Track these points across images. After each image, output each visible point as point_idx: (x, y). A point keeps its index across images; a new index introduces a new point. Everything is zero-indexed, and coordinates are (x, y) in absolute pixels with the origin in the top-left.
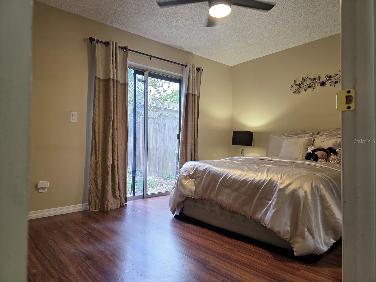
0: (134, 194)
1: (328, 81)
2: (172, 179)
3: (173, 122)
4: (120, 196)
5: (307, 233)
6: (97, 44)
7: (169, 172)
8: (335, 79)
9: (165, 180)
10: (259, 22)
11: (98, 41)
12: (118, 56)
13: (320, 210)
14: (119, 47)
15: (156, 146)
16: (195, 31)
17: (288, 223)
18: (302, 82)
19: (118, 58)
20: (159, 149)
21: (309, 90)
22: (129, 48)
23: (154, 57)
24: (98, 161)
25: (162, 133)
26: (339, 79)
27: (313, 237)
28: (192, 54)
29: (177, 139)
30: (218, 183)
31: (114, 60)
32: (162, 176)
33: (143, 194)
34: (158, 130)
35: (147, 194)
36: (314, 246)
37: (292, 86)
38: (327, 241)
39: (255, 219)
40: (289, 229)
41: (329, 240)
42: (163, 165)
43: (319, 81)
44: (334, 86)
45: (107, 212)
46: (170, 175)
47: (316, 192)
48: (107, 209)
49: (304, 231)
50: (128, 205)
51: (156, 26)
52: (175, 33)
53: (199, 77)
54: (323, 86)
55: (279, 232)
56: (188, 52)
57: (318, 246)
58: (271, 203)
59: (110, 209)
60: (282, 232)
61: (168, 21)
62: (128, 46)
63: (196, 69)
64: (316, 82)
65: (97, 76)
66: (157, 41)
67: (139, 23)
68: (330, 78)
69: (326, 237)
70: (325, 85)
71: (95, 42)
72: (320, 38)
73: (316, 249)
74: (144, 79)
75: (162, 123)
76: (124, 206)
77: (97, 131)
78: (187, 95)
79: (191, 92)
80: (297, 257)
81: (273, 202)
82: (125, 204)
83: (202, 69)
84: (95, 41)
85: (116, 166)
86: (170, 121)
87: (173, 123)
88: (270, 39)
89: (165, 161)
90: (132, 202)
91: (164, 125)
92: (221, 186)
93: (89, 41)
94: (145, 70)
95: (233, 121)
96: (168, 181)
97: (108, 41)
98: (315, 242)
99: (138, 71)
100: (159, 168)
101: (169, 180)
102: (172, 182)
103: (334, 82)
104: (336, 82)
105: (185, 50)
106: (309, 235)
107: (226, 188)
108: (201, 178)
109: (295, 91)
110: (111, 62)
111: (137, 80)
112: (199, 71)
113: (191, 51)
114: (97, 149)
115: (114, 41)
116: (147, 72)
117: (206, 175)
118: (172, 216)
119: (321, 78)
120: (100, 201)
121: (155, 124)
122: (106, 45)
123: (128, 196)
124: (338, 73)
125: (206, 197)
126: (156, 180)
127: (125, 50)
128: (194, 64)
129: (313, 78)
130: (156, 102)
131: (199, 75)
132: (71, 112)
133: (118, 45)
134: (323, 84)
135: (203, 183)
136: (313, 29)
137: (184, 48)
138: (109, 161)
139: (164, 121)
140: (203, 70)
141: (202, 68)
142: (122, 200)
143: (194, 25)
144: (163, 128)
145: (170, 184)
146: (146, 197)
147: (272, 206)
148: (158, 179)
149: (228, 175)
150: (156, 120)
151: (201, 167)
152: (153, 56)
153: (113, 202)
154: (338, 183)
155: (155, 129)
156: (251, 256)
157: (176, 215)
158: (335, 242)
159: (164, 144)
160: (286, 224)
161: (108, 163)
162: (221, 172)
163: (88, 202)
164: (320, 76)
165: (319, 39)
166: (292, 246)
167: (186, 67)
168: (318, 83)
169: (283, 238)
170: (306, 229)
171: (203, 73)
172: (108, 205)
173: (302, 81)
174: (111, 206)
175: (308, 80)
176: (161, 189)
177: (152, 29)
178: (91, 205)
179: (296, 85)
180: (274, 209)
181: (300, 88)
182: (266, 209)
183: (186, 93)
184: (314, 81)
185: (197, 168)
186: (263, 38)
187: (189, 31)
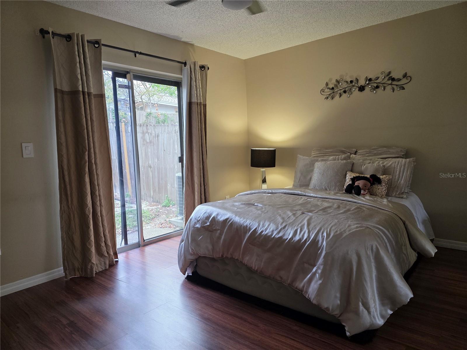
0: (126, 242)
1: (367, 85)
2: (173, 206)
3: (169, 131)
4: (108, 253)
5: (361, 308)
6: (53, 38)
7: (168, 197)
8: (376, 83)
9: (163, 206)
10: (284, 8)
11: (54, 34)
12: (88, 55)
13: (375, 276)
14: (88, 41)
15: (147, 163)
16: (197, 17)
17: (338, 295)
18: (336, 86)
19: (87, 58)
20: (152, 166)
21: (344, 95)
22: (102, 43)
23: (141, 53)
24: (71, 209)
25: (155, 146)
26: (381, 83)
27: (369, 312)
28: (192, 45)
29: (179, 162)
30: (244, 239)
31: (82, 63)
32: (158, 202)
33: (138, 241)
34: (148, 141)
35: (144, 241)
36: (370, 322)
37: (323, 91)
38: (384, 313)
39: (295, 287)
40: (339, 302)
41: (386, 311)
42: (159, 188)
43: (356, 85)
44: (375, 92)
45: (92, 277)
46: (169, 200)
47: (370, 253)
48: (92, 273)
49: (359, 306)
50: (119, 262)
51: (141, 10)
52: (169, 20)
53: (204, 78)
54: (361, 91)
55: (327, 308)
56: (188, 43)
57: (374, 322)
58: (316, 270)
59: (96, 272)
60: (331, 308)
61: (159, 4)
62: (101, 39)
63: (200, 67)
64: (354, 86)
65: (57, 87)
66: (142, 29)
67: (115, 6)
68: (371, 81)
69: (383, 308)
70: (364, 90)
71: (50, 36)
72: (359, 29)
73: (372, 324)
74: (128, 85)
75: (153, 132)
76: (115, 265)
77: (65, 167)
78: (190, 104)
79: (194, 100)
80: (349, 337)
81: (317, 269)
82: (115, 260)
83: (208, 67)
84: (50, 34)
85: (99, 214)
86: (165, 129)
87: (169, 133)
88: (297, 29)
89: (161, 182)
90: (124, 254)
91: (156, 135)
92: (249, 244)
93: (40, 34)
94: (128, 72)
95: (249, 133)
96: (168, 208)
97: (70, 33)
98: (370, 318)
99: (117, 74)
100: (154, 191)
101: (169, 206)
102: (173, 209)
103: (375, 86)
104: (377, 87)
105: (183, 40)
106: (364, 310)
107: (255, 246)
108: (220, 232)
109: (327, 97)
110: (78, 65)
111: (117, 87)
112: (203, 69)
113: (191, 42)
114: (69, 193)
115: (79, 33)
116: (132, 74)
117: (227, 227)
118: (183, 277)
119: (359, 81)
120: (80, 263)
121: (143, 133)
122: (67, 39)
123: (118, 246)
124: (380, 75)
125: (229, 256)
126: (152, 208)
127: (97, 46)
128: (196, 61)
129: (349, 80)
130: (141, 97)
131: (204, 75)
132: (22, 144)
133: (86, 39)
134: (362, 89)
135: (224, 239)
136: (351, 18)
137: (182, 38)
138: (87, 209)
139: (156, 129)
140: (208, 69)
141: (207, 65)
142: (111, 256)
143: (196, 10)
144: (155, 138)
145: (171, 214)
146: (143, 245)
147: (317, 274)
148: (153, 206)
149: (257, 231)
150: (145, 128)
151: (220, 216)
152: (138, 52)
153: (99, 262)
154: (390, 231)
155: (144, 140)
156: (294, 340)
157: (188, 276)
158: (392, 312)
159: (158, 160)
160: (336, 297)
161: (87, 211)
162: (248, 225)
163: (62, 265)
164: (358, 78)
165: (357, 29)
166: (344, 324)
167: (185, 65)
168: (355, 87)
169: (332, 314)
170: (360, 304)
171: (209, 72)
172: (92, 268)
173: (335, 83)
174: (97, 268)
175: (343, 82)
176: (160, 223)
177: (135, 13)
178: (68, 271)
179: (329, 88)
180: (320, 279)
181: (333, 92)
182: (310, 276)
183: (189, 101)
184: (351, 85)
185: (214, 218)
186: (288, 28)
187: (188, 17)
